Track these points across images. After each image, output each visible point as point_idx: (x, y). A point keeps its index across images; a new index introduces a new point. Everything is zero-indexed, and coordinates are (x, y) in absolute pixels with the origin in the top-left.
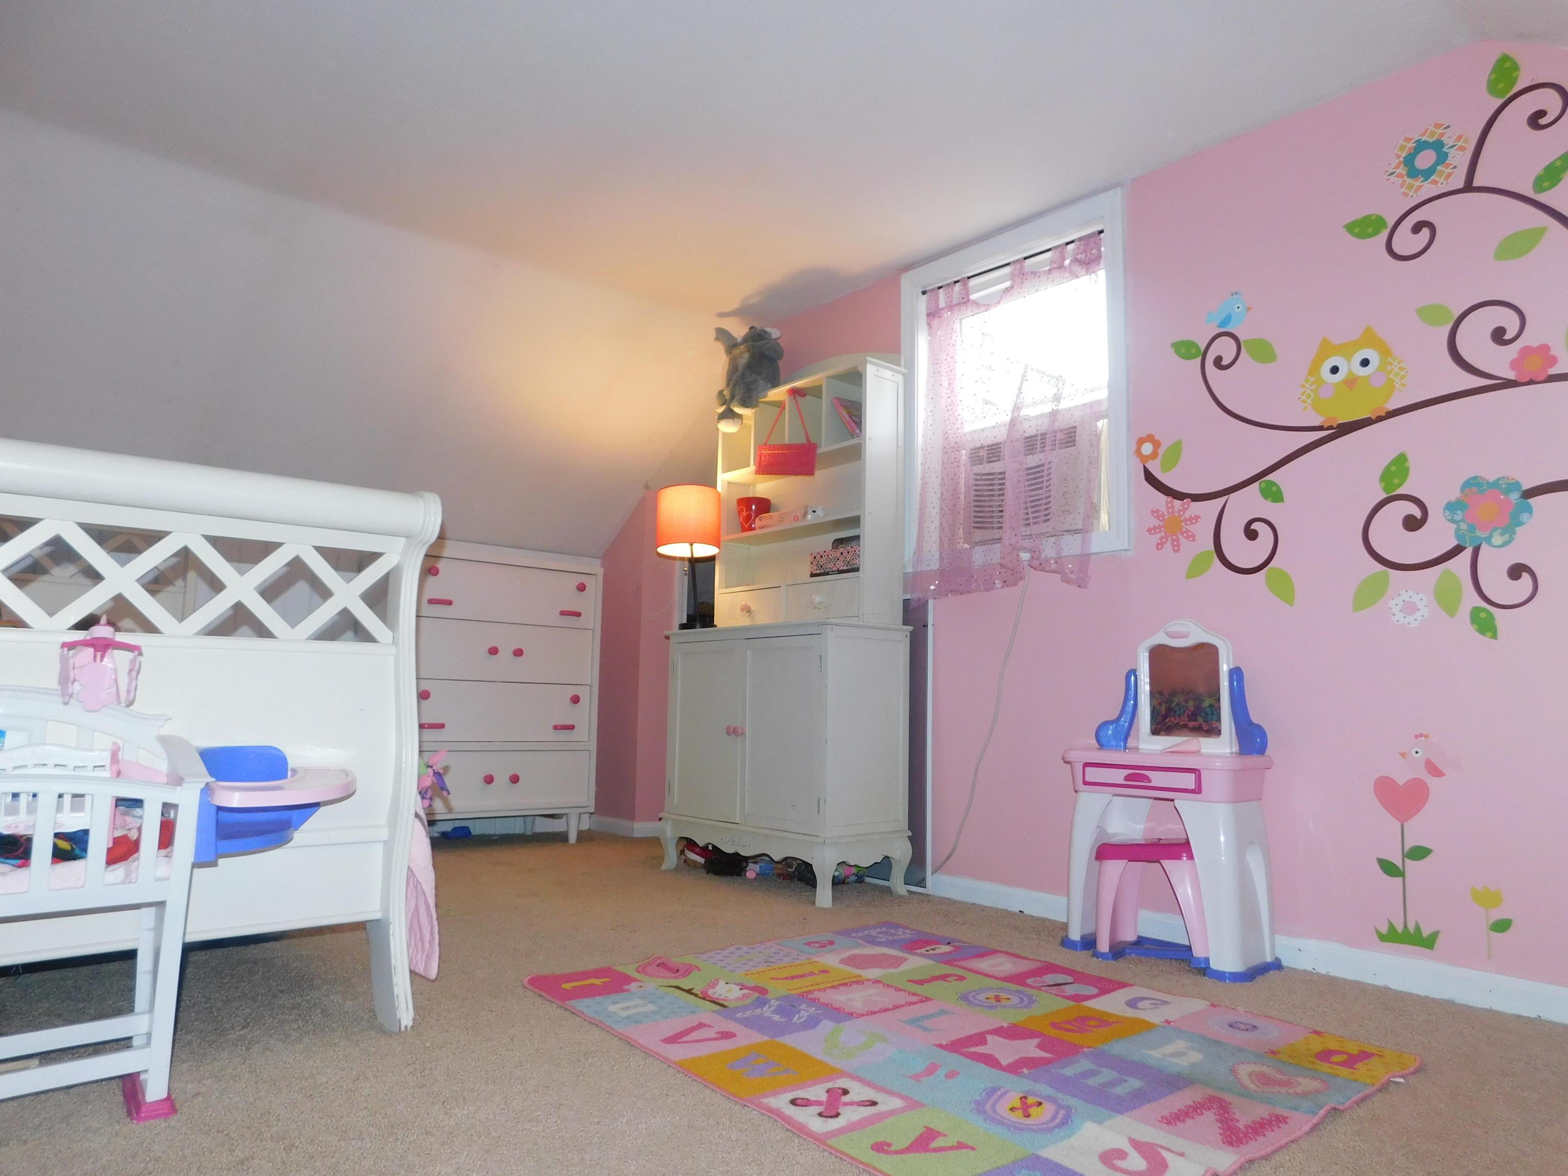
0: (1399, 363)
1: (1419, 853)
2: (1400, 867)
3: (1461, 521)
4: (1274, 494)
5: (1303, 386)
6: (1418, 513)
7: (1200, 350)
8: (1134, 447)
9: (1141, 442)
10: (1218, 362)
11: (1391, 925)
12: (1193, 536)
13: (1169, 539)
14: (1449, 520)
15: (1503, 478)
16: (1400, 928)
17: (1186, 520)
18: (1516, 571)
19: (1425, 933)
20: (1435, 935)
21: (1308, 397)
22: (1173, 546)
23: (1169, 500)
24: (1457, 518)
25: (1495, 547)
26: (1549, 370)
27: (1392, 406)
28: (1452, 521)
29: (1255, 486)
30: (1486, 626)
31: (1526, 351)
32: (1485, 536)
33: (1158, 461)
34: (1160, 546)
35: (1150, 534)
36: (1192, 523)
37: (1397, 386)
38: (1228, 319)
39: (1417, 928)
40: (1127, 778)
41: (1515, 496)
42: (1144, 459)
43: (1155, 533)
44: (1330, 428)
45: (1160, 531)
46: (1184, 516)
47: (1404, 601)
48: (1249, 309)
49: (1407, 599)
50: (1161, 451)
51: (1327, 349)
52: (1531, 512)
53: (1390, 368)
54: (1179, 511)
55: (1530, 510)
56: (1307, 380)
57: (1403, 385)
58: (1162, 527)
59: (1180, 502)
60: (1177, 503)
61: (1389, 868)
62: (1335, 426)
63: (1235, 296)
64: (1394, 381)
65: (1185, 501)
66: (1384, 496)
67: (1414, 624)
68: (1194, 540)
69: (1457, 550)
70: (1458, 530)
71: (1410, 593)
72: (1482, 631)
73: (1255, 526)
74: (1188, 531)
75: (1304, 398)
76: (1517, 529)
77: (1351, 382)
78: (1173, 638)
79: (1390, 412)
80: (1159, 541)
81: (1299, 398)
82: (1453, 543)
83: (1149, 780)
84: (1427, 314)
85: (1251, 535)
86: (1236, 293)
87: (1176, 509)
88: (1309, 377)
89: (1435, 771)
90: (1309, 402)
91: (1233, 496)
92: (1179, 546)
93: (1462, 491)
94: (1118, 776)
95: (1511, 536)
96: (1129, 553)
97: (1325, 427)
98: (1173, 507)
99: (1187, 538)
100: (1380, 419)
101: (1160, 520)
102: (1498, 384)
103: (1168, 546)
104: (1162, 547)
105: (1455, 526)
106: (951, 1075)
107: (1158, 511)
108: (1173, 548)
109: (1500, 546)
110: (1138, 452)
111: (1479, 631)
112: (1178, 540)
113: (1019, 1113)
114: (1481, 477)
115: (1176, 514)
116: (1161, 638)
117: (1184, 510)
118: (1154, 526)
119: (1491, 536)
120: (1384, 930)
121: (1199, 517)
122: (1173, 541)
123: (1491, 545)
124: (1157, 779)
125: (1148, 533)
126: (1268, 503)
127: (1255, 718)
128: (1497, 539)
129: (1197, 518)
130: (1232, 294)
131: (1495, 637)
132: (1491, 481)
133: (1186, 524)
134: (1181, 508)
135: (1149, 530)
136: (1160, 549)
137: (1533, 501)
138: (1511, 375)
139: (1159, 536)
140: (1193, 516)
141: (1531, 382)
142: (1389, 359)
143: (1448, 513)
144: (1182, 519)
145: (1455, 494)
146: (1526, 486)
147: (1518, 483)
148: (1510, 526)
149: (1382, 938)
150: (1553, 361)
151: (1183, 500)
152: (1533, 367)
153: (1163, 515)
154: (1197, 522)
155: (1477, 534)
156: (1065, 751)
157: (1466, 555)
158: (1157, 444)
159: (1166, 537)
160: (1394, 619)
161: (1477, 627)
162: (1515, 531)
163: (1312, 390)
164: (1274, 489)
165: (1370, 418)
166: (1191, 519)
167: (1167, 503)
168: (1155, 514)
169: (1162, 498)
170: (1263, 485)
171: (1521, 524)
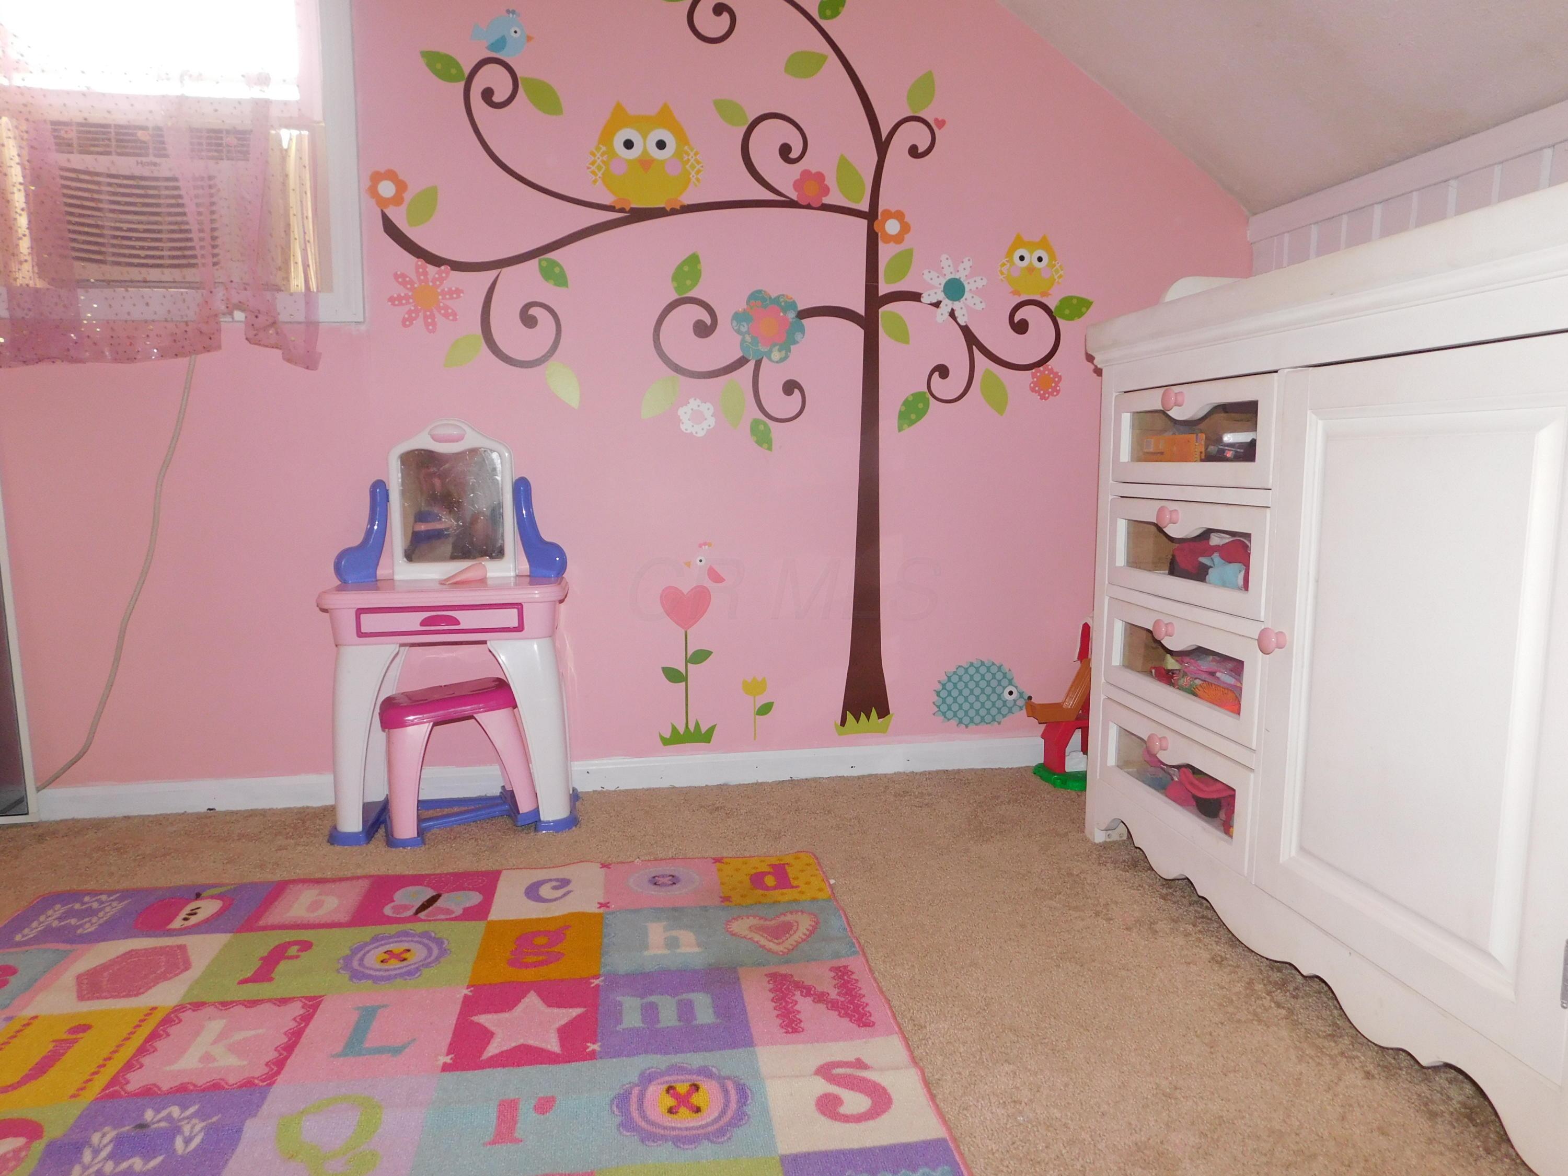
0: (696, 154)
1: (700, 656)
2: (684, 673)
3: (746, 333)
4: (557, 277)
5: (593, 154)
6: (708, 321)
7: (463, 74)
8: (368, 183)
9: (377, 178)
10: (487, 95)
11: (674, 729)
12: (455, 314)
13: (421, 314)
14: (736, 331)
15: (783, 295)
16: (681, 730)
17: (443, 293)
18: (790, 387)
19: (704, 729)
20: (712, 729)
21: (599, 168)
22: (427, 325)
23: (420, 263)
24: (744, 329)
25: (773, 362)
26: (823, 198)
27: (689, 199)
28: (738, 332)
29: (533, 263)
30: (763, 440)
31: (806, 174)
32: (766, 350)
33: (403, 208)
34: (407, 322)
35: (393, 304)
36: (452, 298)
37: (693, 179)
38: (500, 43)
39: (697, 725)
40: (424, 623)
41: (791, 315)
42: (382, 202)
43: (401, 304)
44: (622, 210)
45: (408, 303)
46: (442, 288)
47: (692, 409)
48: (529, 39)
49: (695, 408)
50: (408, 196)
51: (619, 118)
52: (803, 334)
53: (687, 158)
54: (434, 280)
55: (802, 330)
56: (598, 149)
57: (698, 180)
58: (410, 297)
59: (436, 269)
60: (431, 269)
61: (673, 675)
62: (627, 209)
63: (511, 15)
64: (690, 174)
65: (443, 268)
66: (676, 296)
67: (701, 434)
68: (455, 319)
69: (741, 362)
70: (743, 341)
71: (698, 402)
72: (759, 443)
73: (533, 311)
74: (446, 308)
75: (593, 168)
76: (792, 347)
77: (646, 163)
78: (440, 442)
79: (685, 206)
80: (406, 316)
81: (589, 168)
82: (738, 355)
83: (458, 623)
84: (725, 108)
85: (528, 321)
86: (513, 12)
87: (430, 277)
88: (601, 146)
89: (716, 577)
90: (600, 174)
91: (506, 271)
92: (434, 324)
93: (748, 302)
94: (413, 621)
95: (786, 354)
96: (363, 328)
97: (617, 208)
98: (425, 273)
99: (446, 316)
100: (674, 212)
101: (408, 289)
102: (784, 201)
103: (419, 322)
104: (411, 323)
105: (740, 337)
106: (544, 1105)
107: (403, 276)
108: (428, 329)
109: (777, 362)
110: (373, 191)
111: (757, 442)
112: (433, 317)
113: (683, 1111)
114: (765, 292)
115: (431, 284)
116: (423, 441)
117: (442, 280)
118: (399, 295)
119: (770, 351)
120: (667, 735)
121: (462, 292)
122: (426, 317)
123: (770, 359)
124: (467, 619)
125: (390, 303)
126: (550, 285)
127: (547, 535)
128: (776, 355)
129: (458, 292)
130: (508, 12)
131: (770, 449)
132: (773, 297)
133: (444, 298)
134: (437, 276)
135: (391, 299)
136: (409, 326)
137: (807, 322)
138: (794, 196)
139: (407, 308)
140: (453, 289)
141: (809, 207)
142: (686, 148)
143: (735, 323)
144: (439, 291)
145: (742, 306)
146: (801, 307)
147: (794, 303)
148: (786, 341)
149: (666, 742)
150: (826, 191)
151: (439, 266)
152: (811, 190)
153: (412, 282)
154: (459, 297)
155: (760, 348)
156: (319, 596)
157: (750, 367)
158: (401, 186)
159: (417, 311)
160: (683, 427)
161: (755, 439)
162: (790, 349)
163: (603, 162)
164: (557, 270)
165: (663, 209)
166: (451, 292)
167: (417, 267)
168: (400, 280)
169: (410, 260)
170: (544, 264)
171: (795, 342)
